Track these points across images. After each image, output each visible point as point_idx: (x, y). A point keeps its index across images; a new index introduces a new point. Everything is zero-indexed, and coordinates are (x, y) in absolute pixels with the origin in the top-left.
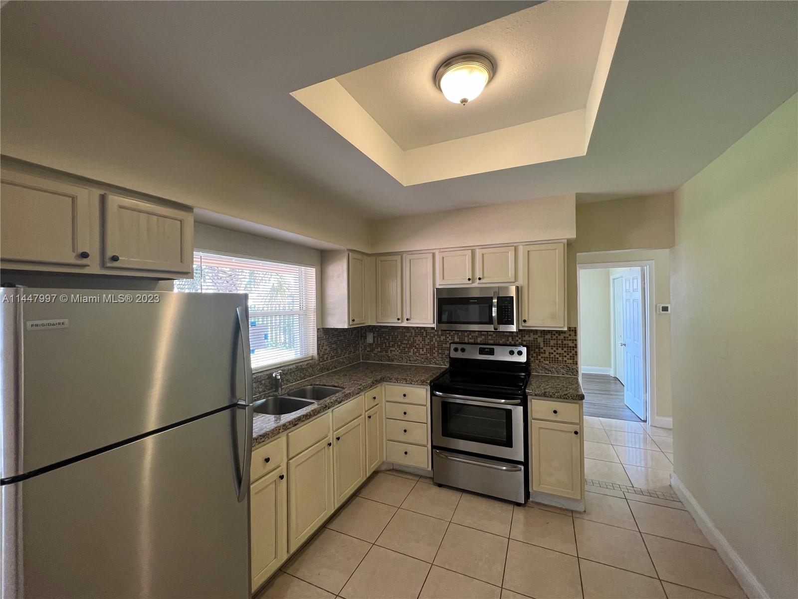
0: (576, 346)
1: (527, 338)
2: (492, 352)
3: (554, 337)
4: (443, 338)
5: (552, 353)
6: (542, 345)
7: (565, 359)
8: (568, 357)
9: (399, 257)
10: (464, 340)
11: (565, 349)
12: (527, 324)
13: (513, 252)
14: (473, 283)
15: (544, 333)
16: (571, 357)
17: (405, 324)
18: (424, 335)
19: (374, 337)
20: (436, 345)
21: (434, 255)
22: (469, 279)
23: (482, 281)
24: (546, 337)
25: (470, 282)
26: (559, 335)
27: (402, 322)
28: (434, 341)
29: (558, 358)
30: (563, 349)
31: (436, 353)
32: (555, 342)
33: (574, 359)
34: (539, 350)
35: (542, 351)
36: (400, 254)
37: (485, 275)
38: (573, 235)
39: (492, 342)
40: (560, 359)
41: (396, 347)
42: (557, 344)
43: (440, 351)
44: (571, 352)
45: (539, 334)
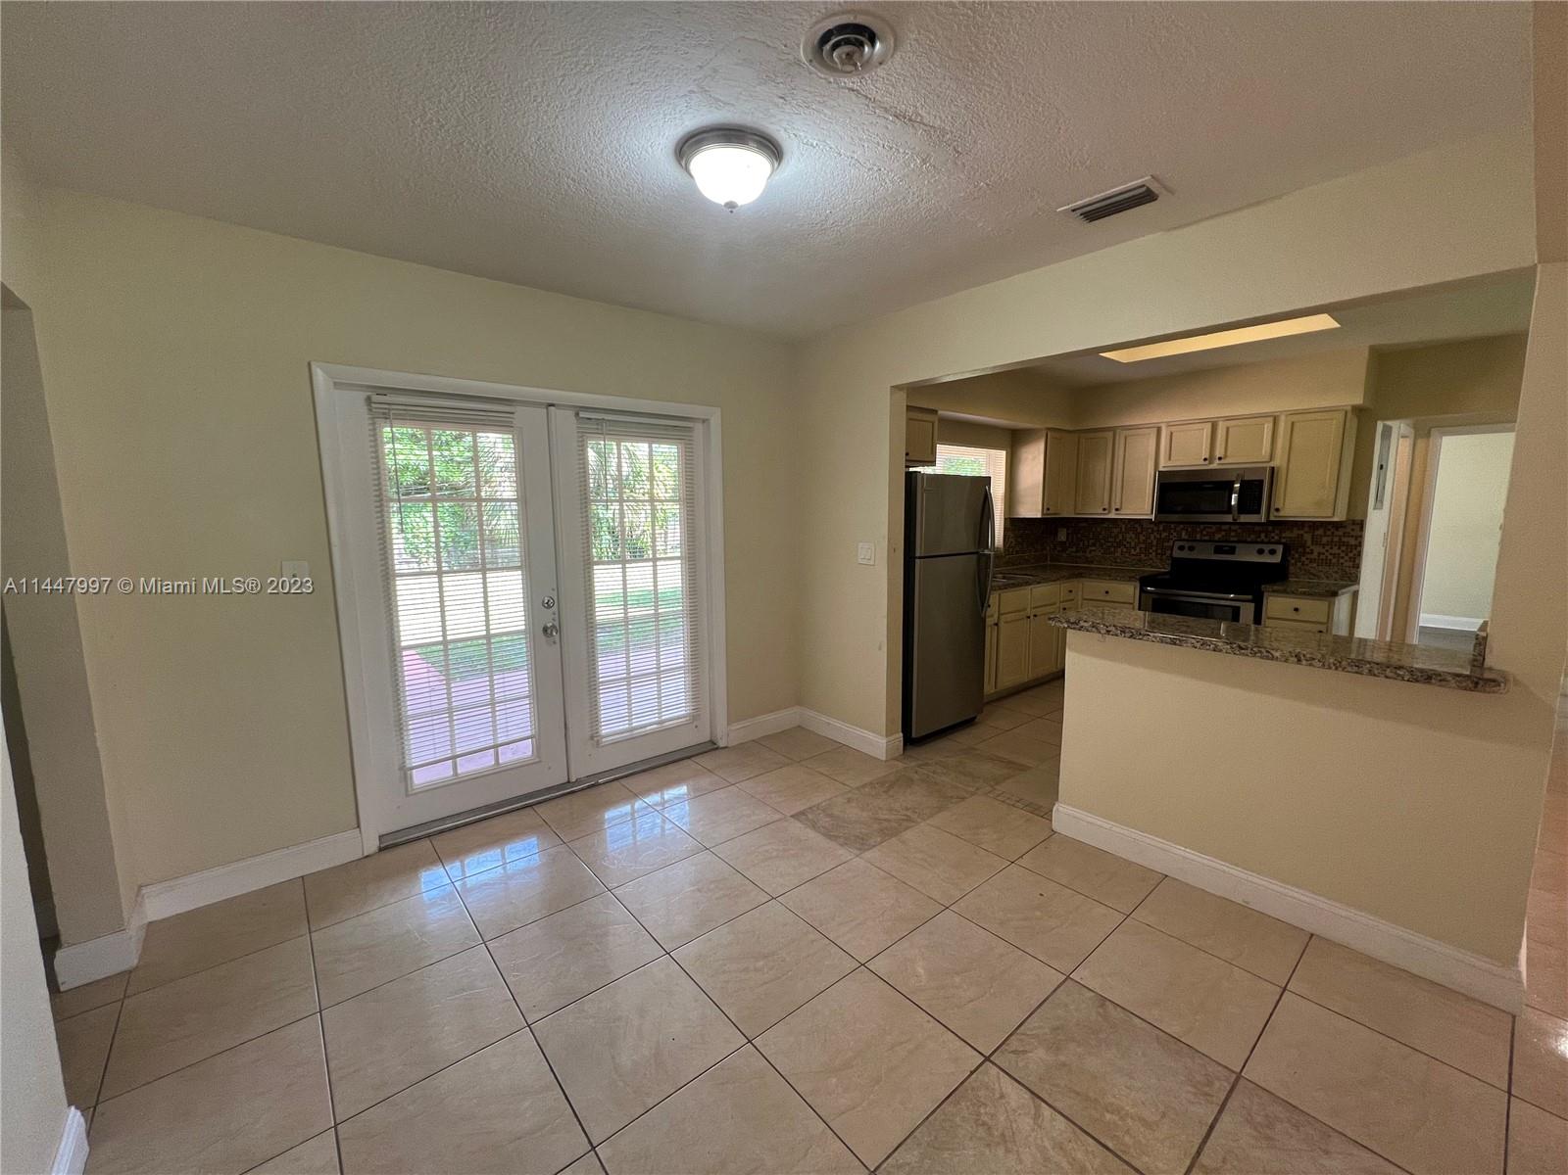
0: (1360, 544)
1: (1287, 534)
2: (1232, 551)
3: (1329, 533)
4: (1164, 535)
5: (1324, 554)
6: (1309, 543)
7: (1342, 561)
8: (1346, 558)
9: (1111, 434)
10: (1196, 537)
11: (1344, 548)
12: (1281, 514)
13: (1271, 425)
14: (1210, 463)
15: (1314, 526)
16: (1350, 558)
17: (1112, 515)
18: (1139, 530)
19: (1068, 534)
20: (1155, 543)
21: (1159, 430)
22: (1205, 459)
23: (1222, 461)
24: (1316, 533)
25: (1207, 462)
26: (1337, 530)
27: (1109, 512)
28: (1152, 537)
29: (1330, 560)
30: (1339, 548)
31: (1154, 554)
32: (1329, 539)
33: (1354, 561)
34: (1305, 549)
35: (1308, 550)
36: (1113, 429)
37: (1229, 453)
38: (1359, 400)
39: (1235, 539)
40: (1334, 561)
41: (1098, 545)
42: (1332, 541)
43: (1159, 551)
44: (1351, 552)
45: (1306, 529)
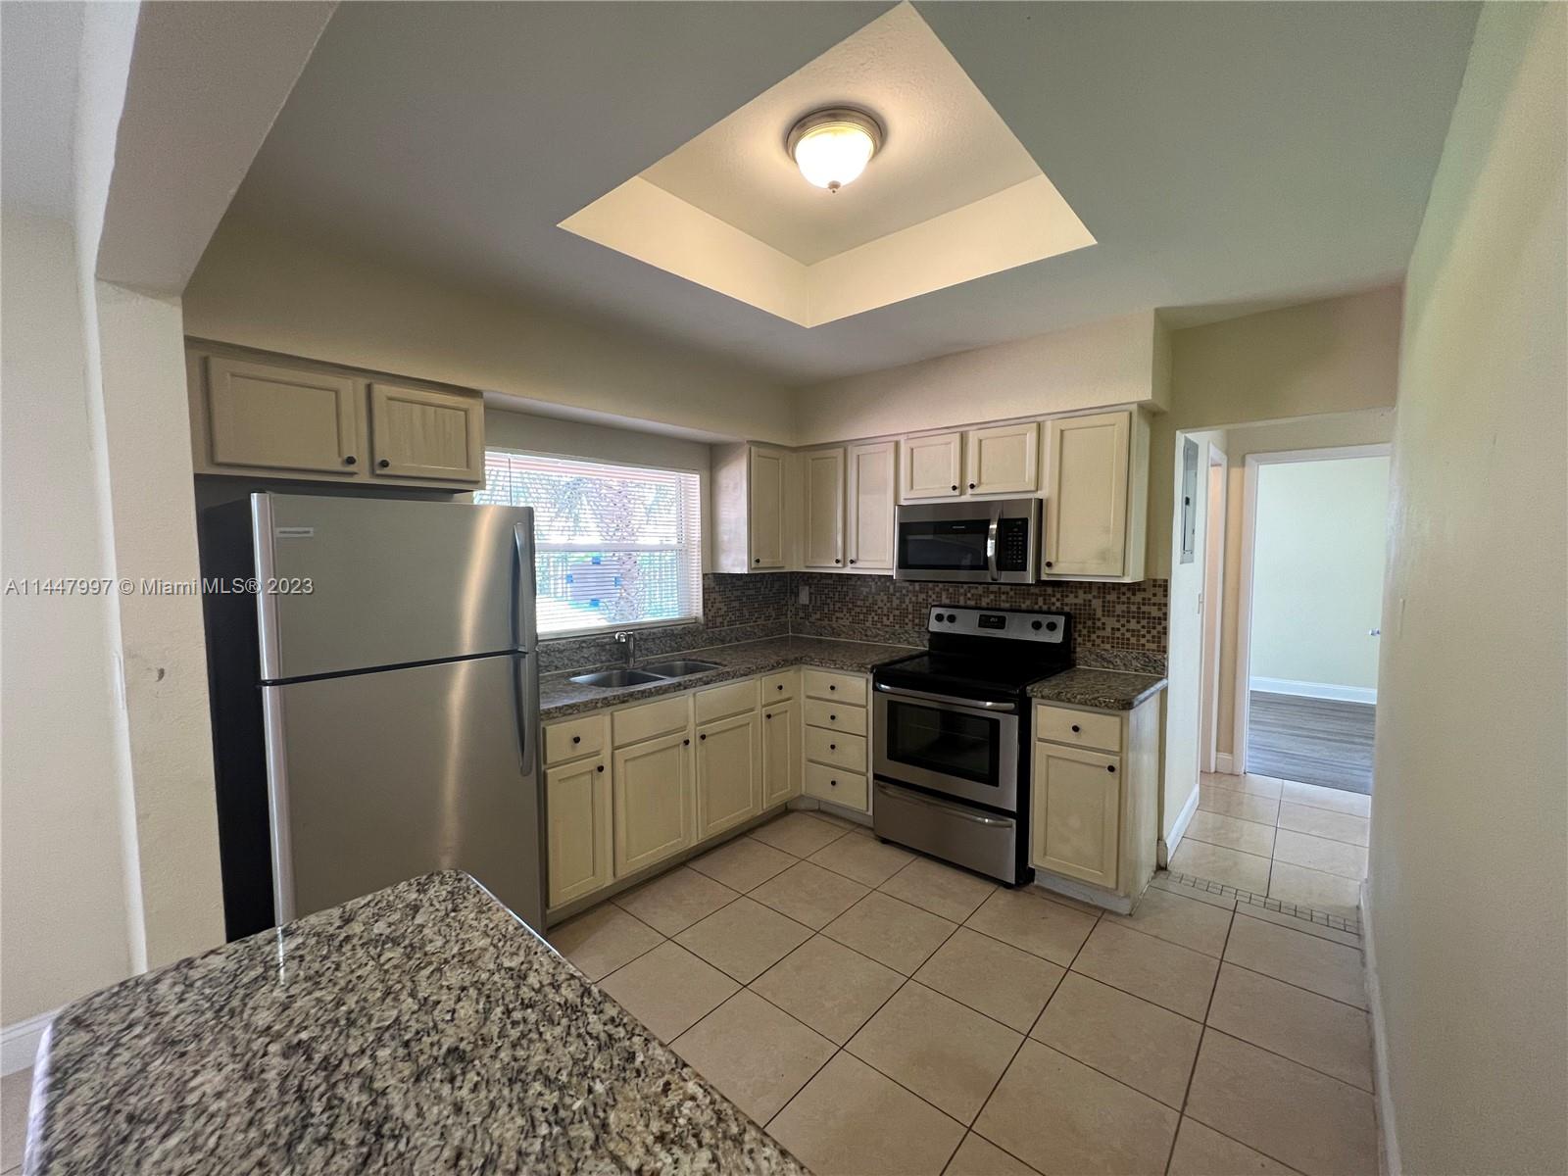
0: (1165, 617)
1: (1071, 599)
2: (1000, 624)
3: (1124, 599)
4: (922, 596)
5: (1118, 630)
6: (1099, 613)
7: (1143, 641)
8: (1149, 637)
9: (841, 450)
10: (958, 602)
11: (1144, 622)
12: (1056, 570)
13: (1034, 434)
14: (961, 495)
15: (1104, 588)
16: (1153, 637)
17: (848, 570)
18: (891, 590)
19: (811, 594)
20: (910, 609)
21: (897, 444)
22: (954, 488)
23: (977, 491)
24: (1109, 598)
25: (957, 492)
26: (1134, 594)
27: (844, 566)
28: (907, 600)
29: (1128, 639)
30: (1138, 622)
31: (910, 624)
32: (1124, 607)
33: (1159, 642)
34: (1094, 623)
35: (1099, 624)
36: (843, 445)
37: (983, 480)
38: (1145, 394)
39: (1007, 605)
40: (1133, 640)
41: (845, 610)
42: (1129, 612)
43: (917, 621)
44: (1154, 628)
45: (1095, 593)
